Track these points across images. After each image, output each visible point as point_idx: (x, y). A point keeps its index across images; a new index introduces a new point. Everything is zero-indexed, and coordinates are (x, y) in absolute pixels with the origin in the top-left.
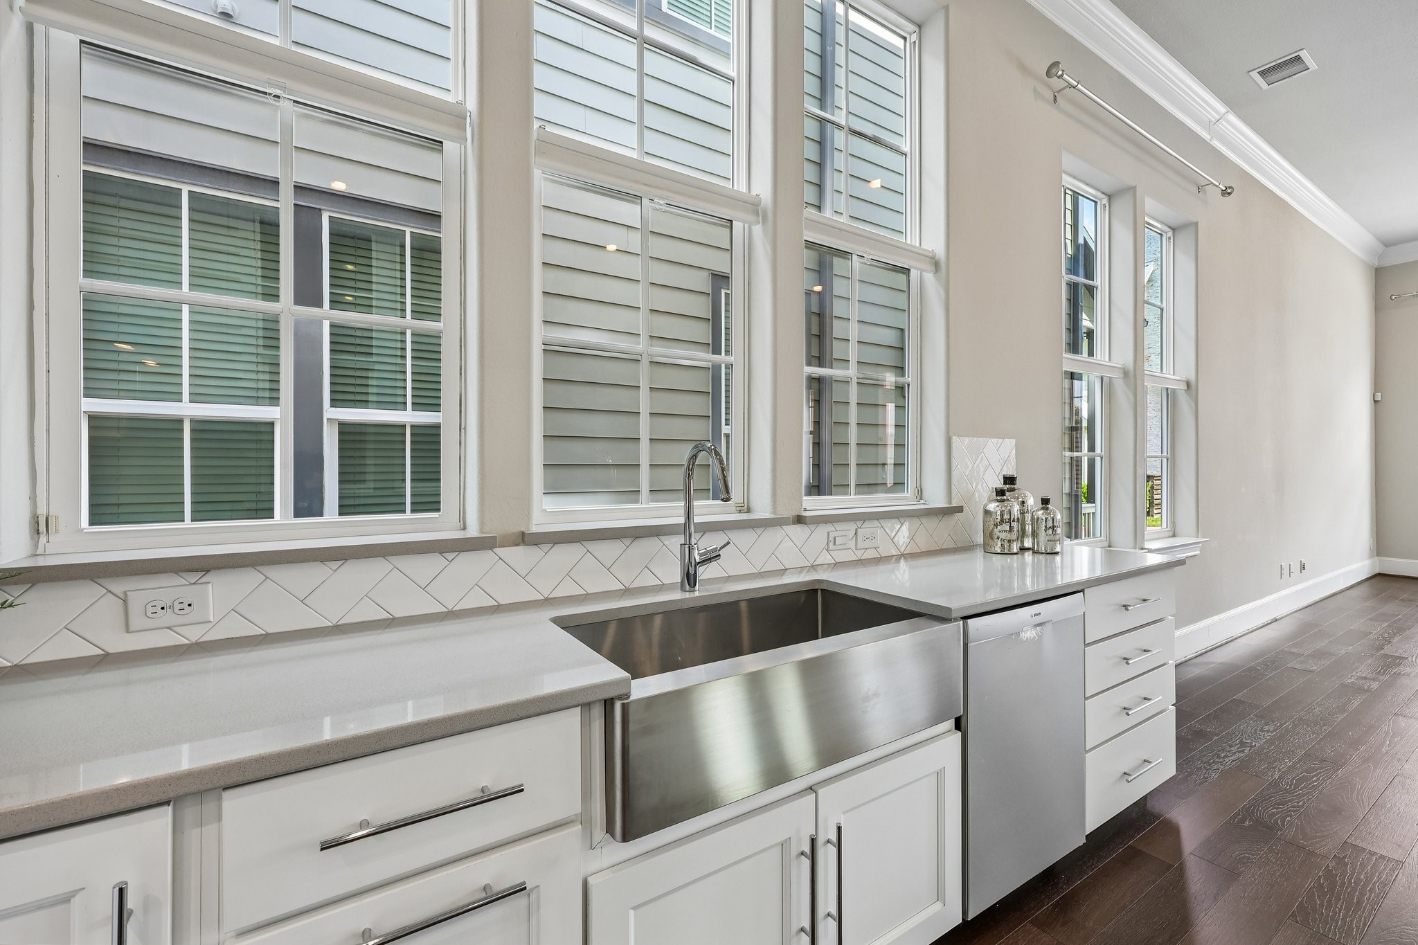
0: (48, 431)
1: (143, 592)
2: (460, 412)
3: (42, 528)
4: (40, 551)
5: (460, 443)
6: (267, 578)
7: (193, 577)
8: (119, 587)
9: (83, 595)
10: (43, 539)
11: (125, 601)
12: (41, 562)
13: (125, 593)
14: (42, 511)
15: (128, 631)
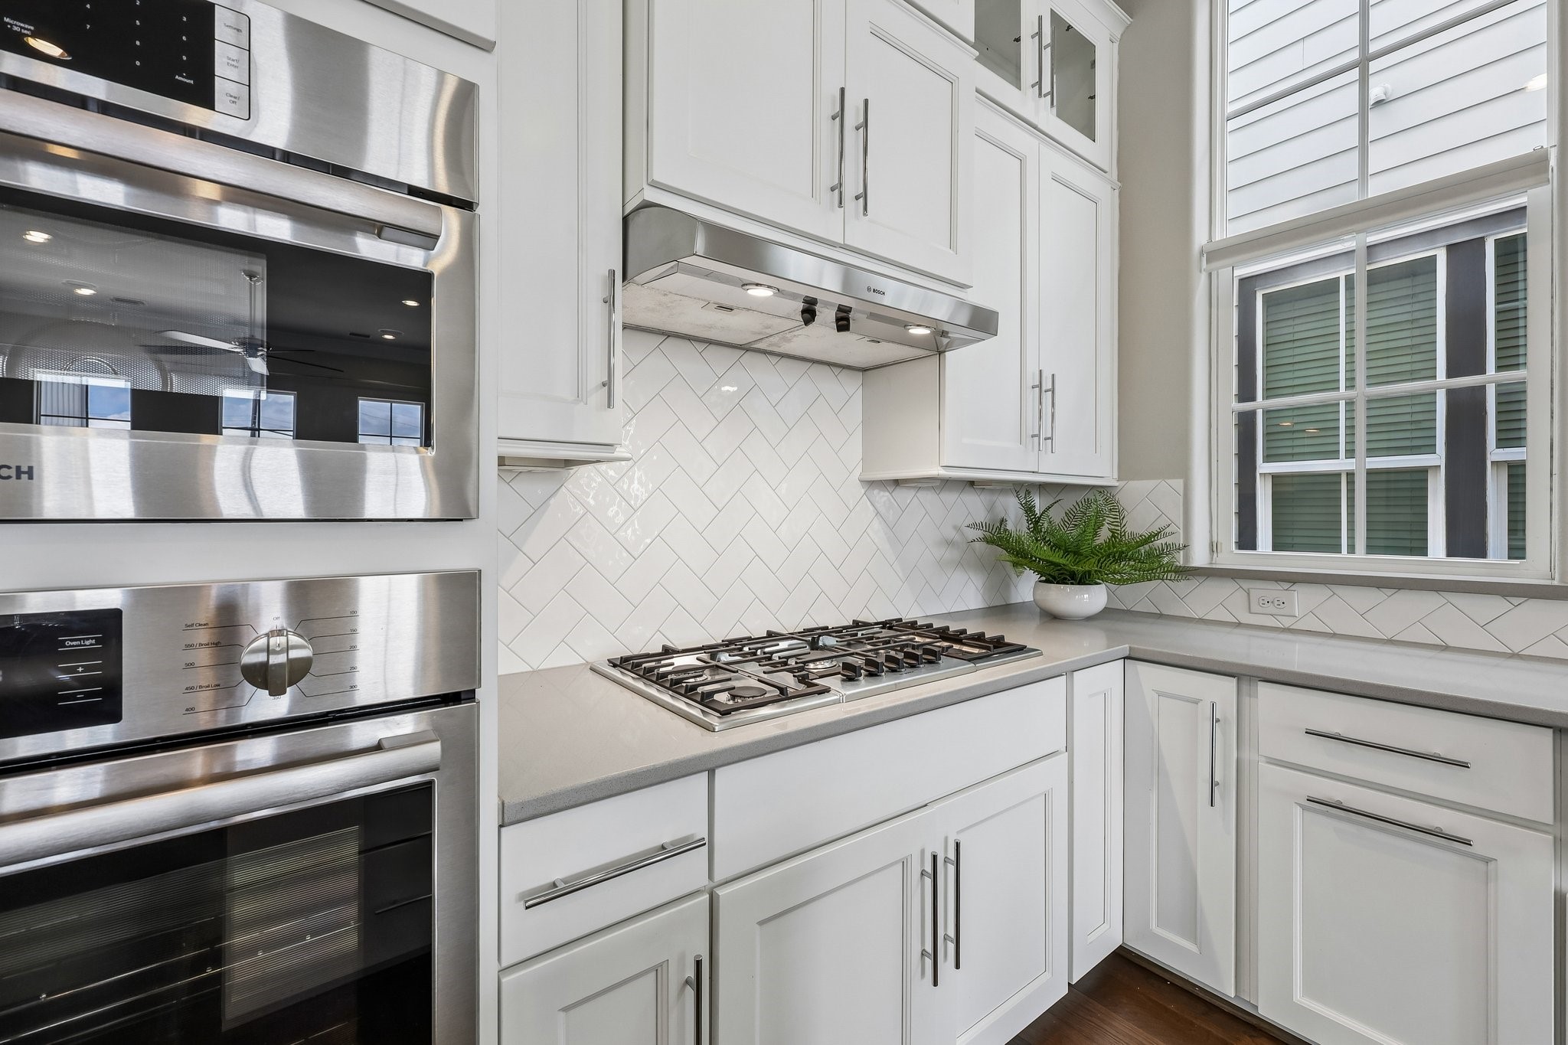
0: (1217, 494)
1: (1259, 589)
2: (1552, 457)
3: (1215, 549)
4: (1214, 562)
5: (1551, 490)
6: (1334, 593)
7: (1286, 585)
8: (1246, 584)
9: (1228, 587)
10: (1215, 555)
11: (1248, 594)
12: (1214, 566)
13: (1248, 590)
14: (1215, 539)
15: (1250, 613)
